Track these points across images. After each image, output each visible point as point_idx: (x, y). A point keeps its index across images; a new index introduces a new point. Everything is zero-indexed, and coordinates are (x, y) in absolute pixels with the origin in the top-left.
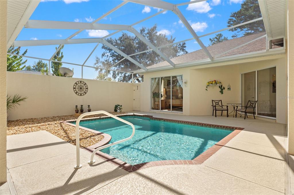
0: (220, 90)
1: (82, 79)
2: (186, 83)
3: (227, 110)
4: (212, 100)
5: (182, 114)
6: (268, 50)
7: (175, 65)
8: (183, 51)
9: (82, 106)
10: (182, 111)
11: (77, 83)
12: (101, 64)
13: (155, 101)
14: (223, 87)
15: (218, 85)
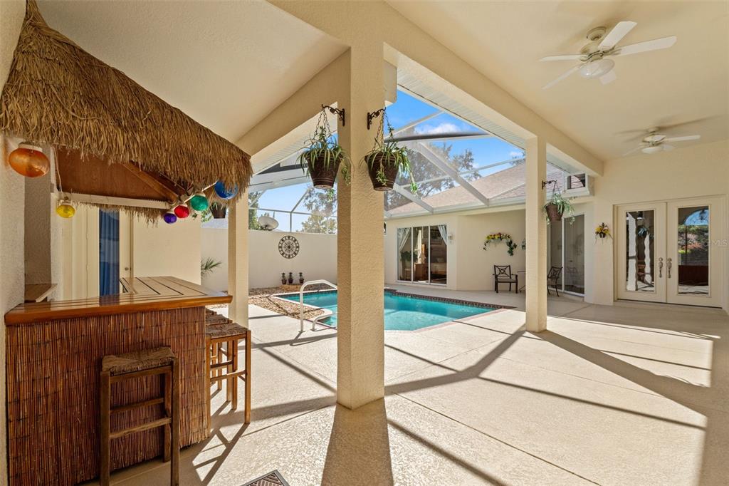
0: (508, 248)
1: (291, 232)
2: (450, 237)
3: (516, 282)
4: (495, 266)
5: (445, 288)
6: (565, 191)
7: (433, 209)
8: (467, 168)
9: (291, 273)
10: (446, 283)
11: (284, 239)
12: (317, 198)
13: (404, 267)
14: (512, 245)
15: (504, 240)
